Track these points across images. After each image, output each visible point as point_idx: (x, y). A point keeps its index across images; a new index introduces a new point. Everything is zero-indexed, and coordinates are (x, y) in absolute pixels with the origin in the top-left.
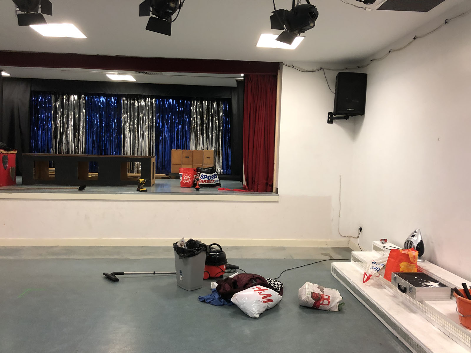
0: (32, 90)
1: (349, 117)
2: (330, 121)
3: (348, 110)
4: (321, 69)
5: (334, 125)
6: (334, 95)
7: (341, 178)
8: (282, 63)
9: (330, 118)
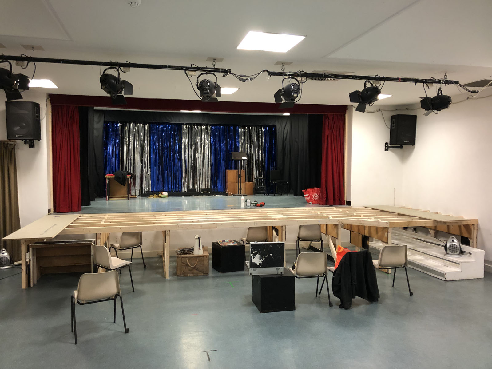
0: (106, 120)
1: (403, 147)
3: (404, 142)
4: (380, 110)
5: (389, 152)
6: (390, 130)
7: (395, 191)
8: (352, 106)
9: (386, 147)
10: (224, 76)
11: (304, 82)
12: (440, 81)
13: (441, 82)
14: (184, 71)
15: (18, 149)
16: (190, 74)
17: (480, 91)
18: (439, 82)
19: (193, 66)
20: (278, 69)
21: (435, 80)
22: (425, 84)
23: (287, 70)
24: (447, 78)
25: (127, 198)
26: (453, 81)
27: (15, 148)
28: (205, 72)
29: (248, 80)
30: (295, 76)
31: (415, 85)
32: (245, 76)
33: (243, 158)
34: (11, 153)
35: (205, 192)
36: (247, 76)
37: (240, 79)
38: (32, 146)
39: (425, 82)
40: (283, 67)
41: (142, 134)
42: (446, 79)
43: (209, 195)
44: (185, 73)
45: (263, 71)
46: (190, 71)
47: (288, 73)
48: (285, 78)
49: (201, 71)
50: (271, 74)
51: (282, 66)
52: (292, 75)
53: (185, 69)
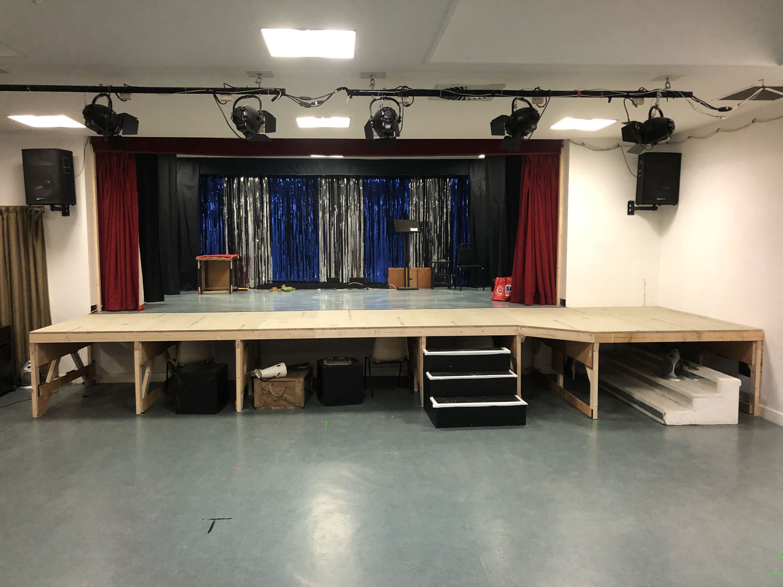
0: (202, 172)
1: (657, 207)
2: (631, 212)
3: (658, 199)
4: (618, 146)
5: (636, 217)
6: (636, 179)
7: (645, 285)
8: (569, 140)
9: (630, 208)
10: (273, 100)
11: (408, 105)
12: (656, 92)
13: (658, 94)
14: (212, 95)
15: (48, 218)
16: (222, 99)
17: (735, 108)
18: (653, 95)
19: (227, 87)
20: (364, 86)
21: (647, 91)
22: (627, 100)
23: (379, 86)
24: (670, 88)
25: (229, 291)
26: (681, 92)
27: (43, 216)
28: (245, 95)
29: (315, 104)
30: (392, 95)
31: (609, 102)
32: (310, 99)
33: (412, 230)
34: (37, 223)
35: (355, 284)
36: (312, 98)
37: (302, 104)
38: (66, 213)
39: (627, 95)
40: (372, 81)
41: (258, 194)
42: (668, 89)
43: (359, 287)
44: (215, 97)
45: (339, 89)
46: (221, 94)
47: (380, 91)
48: (375, 100)
49: (236, 94)
50: (352, 93)
51: (370, 79)
52: (387, 94)
53: (214, 91)
